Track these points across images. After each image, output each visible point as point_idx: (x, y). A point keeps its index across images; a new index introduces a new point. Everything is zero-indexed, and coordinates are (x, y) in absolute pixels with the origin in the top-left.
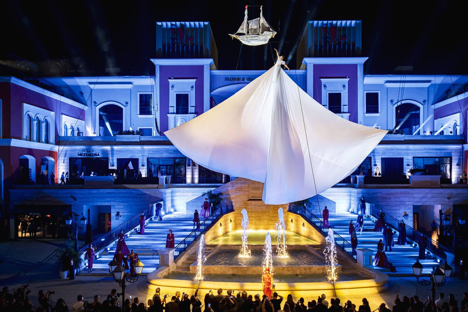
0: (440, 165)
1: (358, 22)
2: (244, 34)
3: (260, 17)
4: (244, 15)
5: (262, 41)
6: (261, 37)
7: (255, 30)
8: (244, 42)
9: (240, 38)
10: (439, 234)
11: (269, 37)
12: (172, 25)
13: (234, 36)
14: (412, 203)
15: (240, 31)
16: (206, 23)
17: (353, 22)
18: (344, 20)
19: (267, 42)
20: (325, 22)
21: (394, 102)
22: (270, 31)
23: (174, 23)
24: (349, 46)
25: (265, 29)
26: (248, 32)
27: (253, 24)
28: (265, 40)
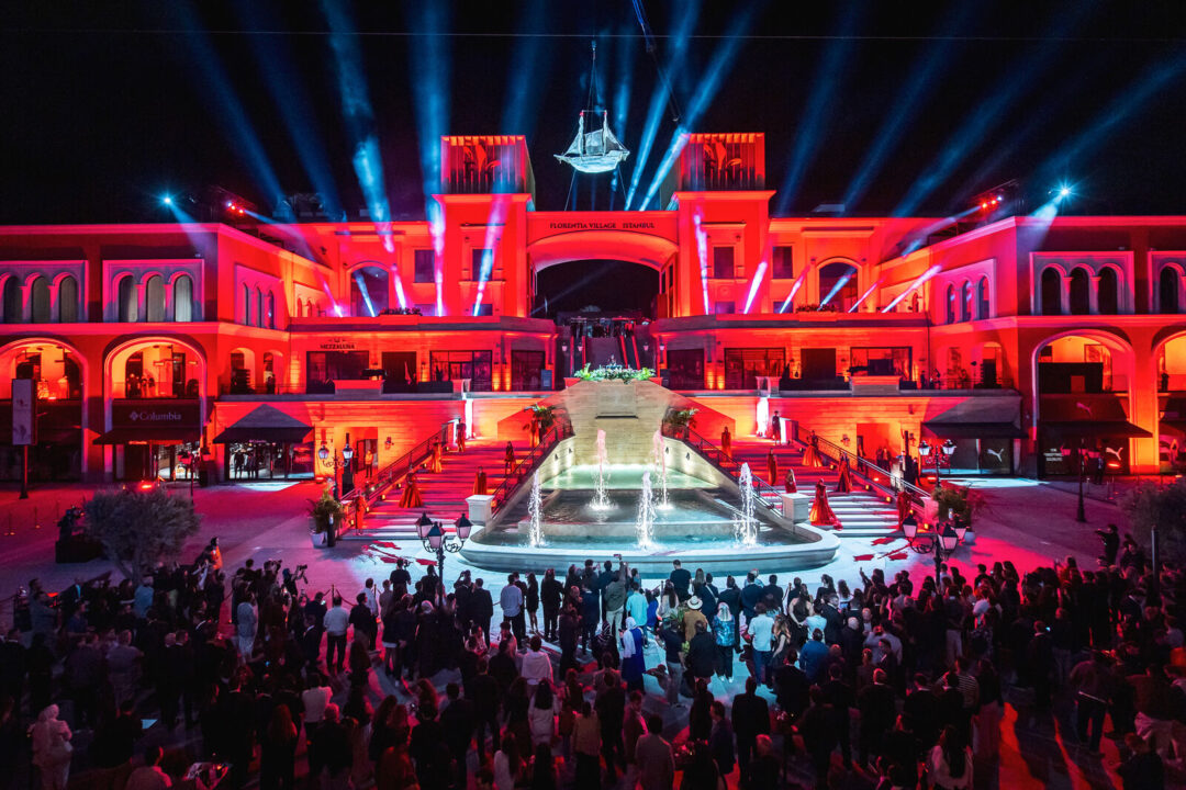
0: (892, 360)
1: (758, 135)
2: (578, 155)
3: (602, 127)
4: (579, 126)
5: (606, 165)
6: (606, 159)
7: (596, 148)
8: (579, 168)
9: (572, 162)
10: (904, 468)
11: (618, 160)
12: (466, 141)
13: (561, 158)
14: (855, 420)
15: (571, 150)
16: (520, 138)
17: (752, 136)
18: (737, 132)
19: (614, 168)
20: (707, 136)
21: (817, 261)
22: (618, 150)
23: (469, 138)
24: (745, 174)
25: (611, 147)
26: (584, 152)
27: (593, 140)
28: (612, 164)
